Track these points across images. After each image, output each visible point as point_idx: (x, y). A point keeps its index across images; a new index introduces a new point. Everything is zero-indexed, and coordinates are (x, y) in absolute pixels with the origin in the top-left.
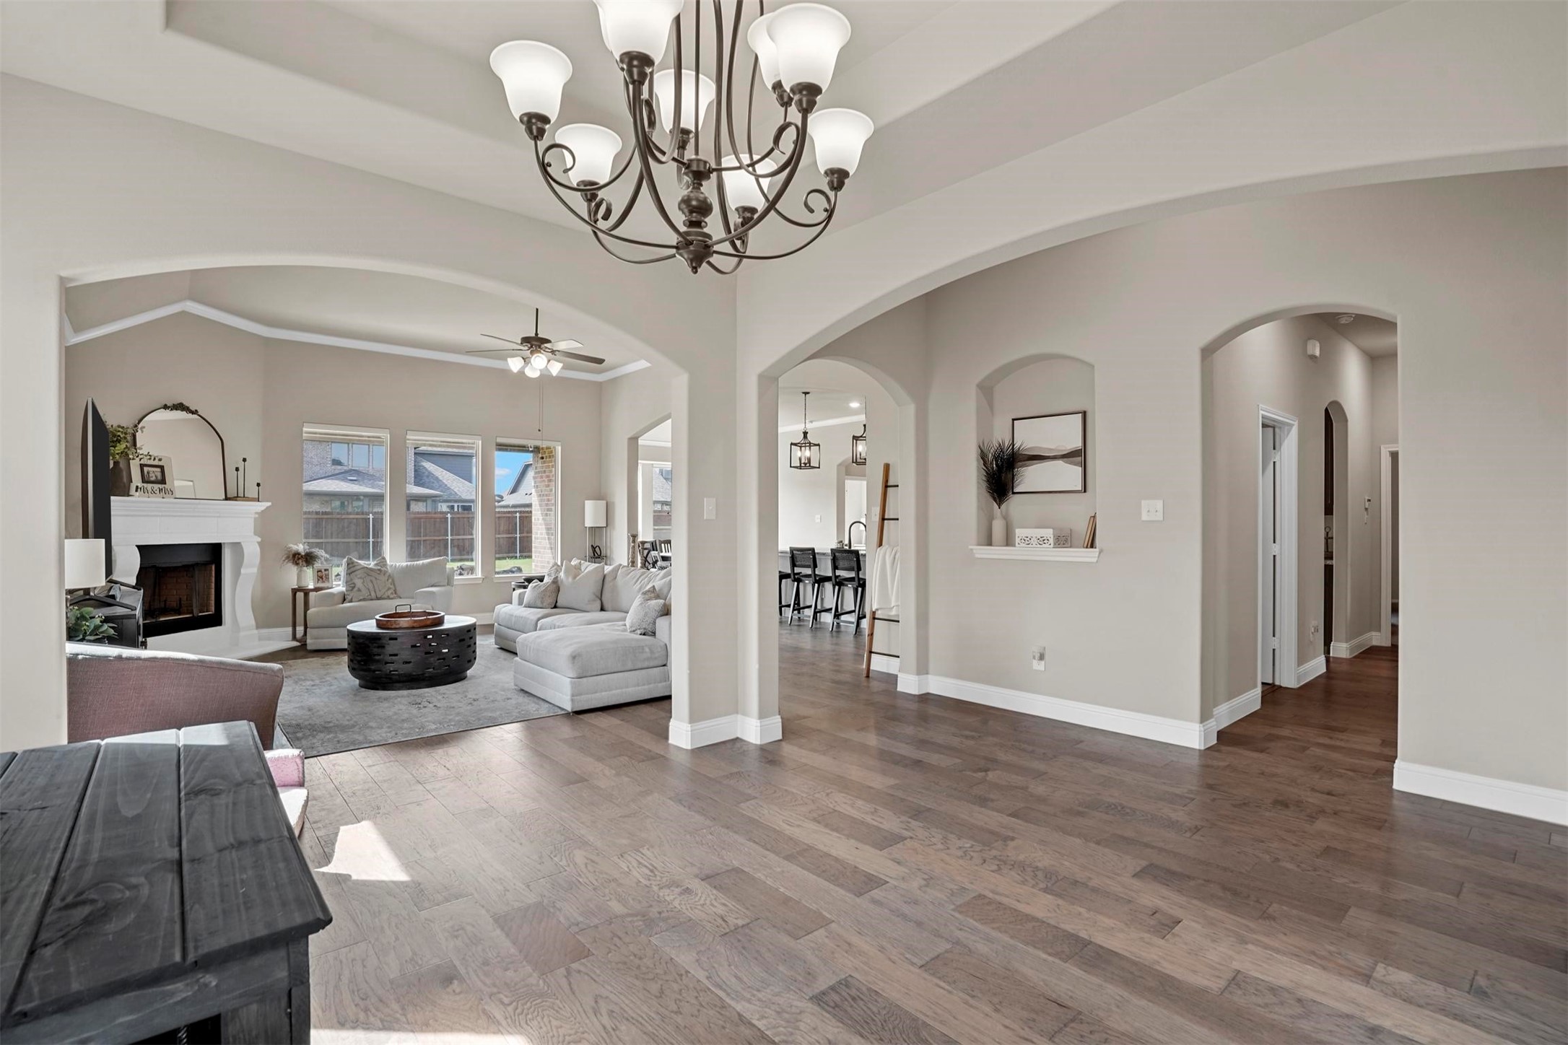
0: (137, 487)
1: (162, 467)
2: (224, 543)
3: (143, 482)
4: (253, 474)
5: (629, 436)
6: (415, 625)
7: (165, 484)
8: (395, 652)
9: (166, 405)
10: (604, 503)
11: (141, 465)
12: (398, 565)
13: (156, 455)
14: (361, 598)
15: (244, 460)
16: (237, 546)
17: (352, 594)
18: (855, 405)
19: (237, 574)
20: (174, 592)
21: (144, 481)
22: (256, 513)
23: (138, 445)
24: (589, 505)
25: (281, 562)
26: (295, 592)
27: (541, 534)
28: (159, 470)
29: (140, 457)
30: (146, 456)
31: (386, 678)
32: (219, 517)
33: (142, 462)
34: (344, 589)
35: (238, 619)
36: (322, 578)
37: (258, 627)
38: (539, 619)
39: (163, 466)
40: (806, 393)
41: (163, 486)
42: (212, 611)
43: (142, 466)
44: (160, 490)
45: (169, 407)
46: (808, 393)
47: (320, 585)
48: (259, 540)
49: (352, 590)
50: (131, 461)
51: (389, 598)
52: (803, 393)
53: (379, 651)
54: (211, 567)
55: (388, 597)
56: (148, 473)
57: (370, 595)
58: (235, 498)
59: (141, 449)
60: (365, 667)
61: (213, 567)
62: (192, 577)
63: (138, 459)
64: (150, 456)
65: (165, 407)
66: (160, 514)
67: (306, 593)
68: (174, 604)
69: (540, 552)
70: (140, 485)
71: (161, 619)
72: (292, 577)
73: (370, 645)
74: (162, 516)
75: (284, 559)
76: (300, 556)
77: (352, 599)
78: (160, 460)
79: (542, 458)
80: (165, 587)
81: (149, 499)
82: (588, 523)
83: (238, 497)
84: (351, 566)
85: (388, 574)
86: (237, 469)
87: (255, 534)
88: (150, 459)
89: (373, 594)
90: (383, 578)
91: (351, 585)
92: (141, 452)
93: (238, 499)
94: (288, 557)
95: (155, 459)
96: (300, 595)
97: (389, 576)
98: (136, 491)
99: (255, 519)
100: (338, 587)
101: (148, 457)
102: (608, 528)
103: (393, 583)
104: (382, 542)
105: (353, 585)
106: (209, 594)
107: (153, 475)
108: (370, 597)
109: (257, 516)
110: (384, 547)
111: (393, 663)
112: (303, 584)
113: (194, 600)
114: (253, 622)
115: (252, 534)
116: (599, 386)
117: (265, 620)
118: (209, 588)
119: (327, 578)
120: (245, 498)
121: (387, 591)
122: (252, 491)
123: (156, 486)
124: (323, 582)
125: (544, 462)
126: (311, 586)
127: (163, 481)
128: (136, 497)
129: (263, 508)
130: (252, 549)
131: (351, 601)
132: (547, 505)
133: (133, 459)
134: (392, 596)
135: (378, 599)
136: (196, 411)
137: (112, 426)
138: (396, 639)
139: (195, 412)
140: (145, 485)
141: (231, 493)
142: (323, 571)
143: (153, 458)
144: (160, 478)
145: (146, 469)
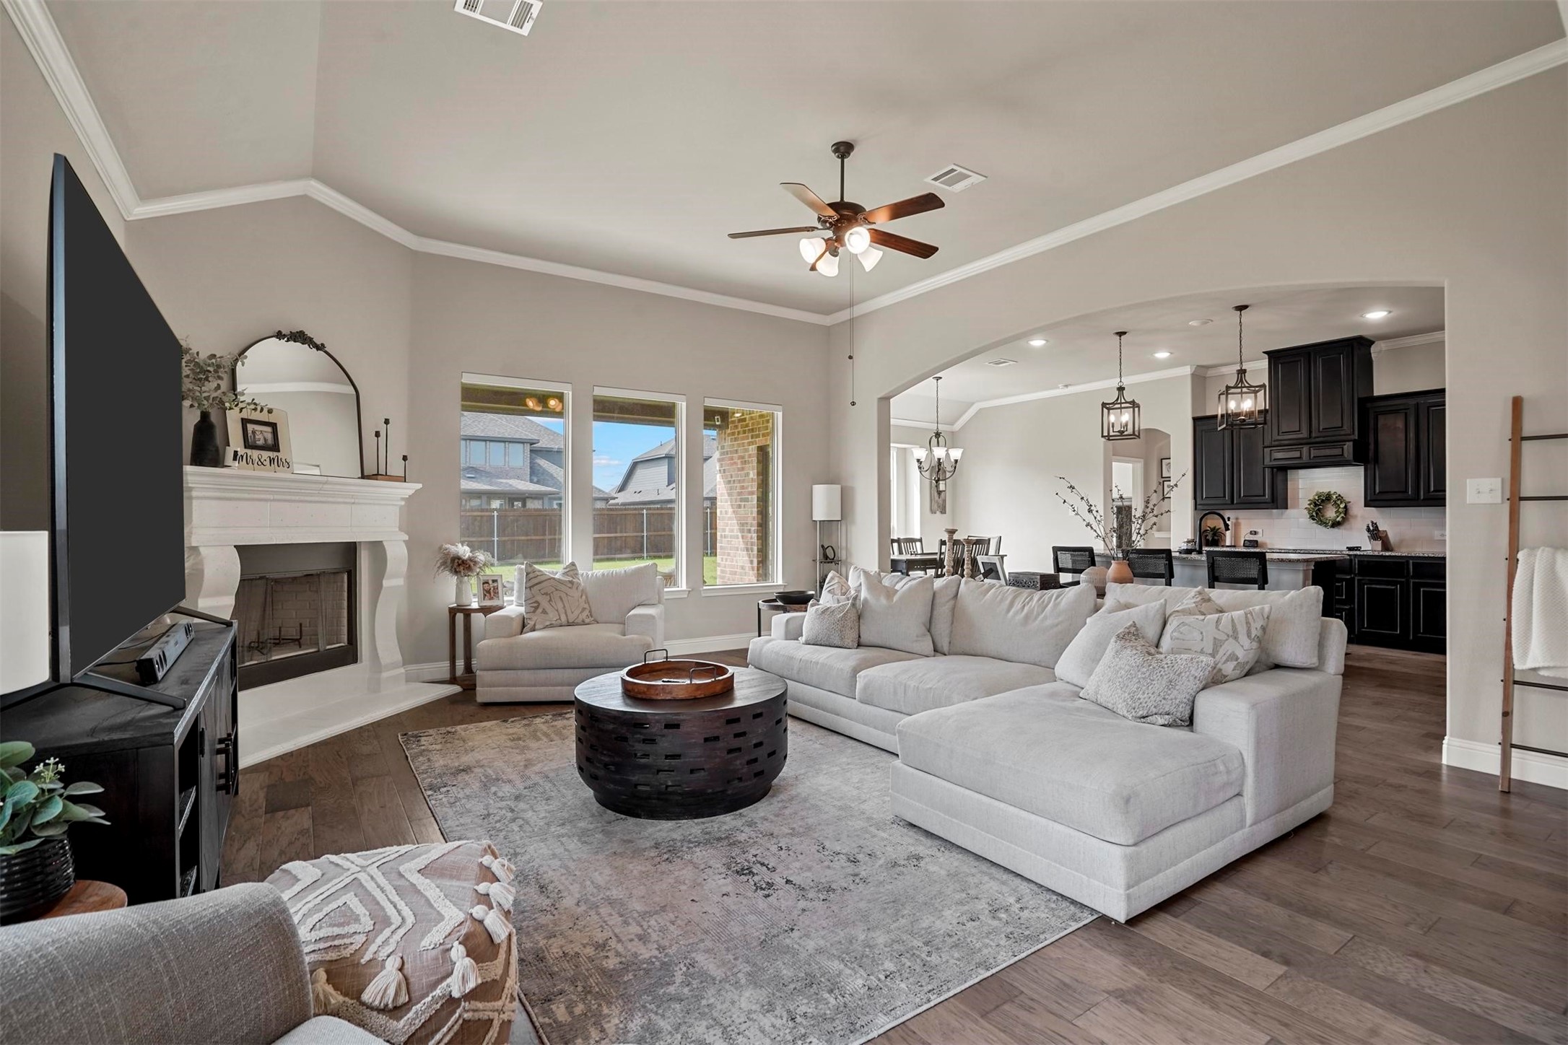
0: (236, 452)
1: (273, 426)
2: (360, 542)
3: (245, 447)
4: (398, 443)
5: (879, 396)
6: (699, 694)
7: (278, 451)
8: (677, 751)
9: (279, 333)
10: (838, 487)
11: (242, 419)
12: (590, 573)
13: (263, 404)
14: (548, 623)
15: (387, 422)
16: (377, 548)
17: (535, 618)
18: (1162, 355)
19: (377, 588)
20: (290, 614)
21: (248, 445)
22: (403, 499)
23: (239, 388)
24: (819, 491)
25: (436, 569)
26: (453, 612)
27: (732, 531)
28: (269, 429)
29: (241, 405)
30: (249, 404)
31: (658, 799)
32: (354, 503)
33: (245, 415)
34: (522, 609)
35: (379, 651)
36: (489, 592)
37: (405, 663)
38: (855, 671)
39: (276, 424)
40: (1121, 334)
41: (275, 454)
42: (344, 642)
43: (245, 422)
44: (271, 460)
45: (285, 336)
46: (1125, 333)
47: (488, 603)
48: (406, 537)
49: (534, 612)
50: (227, 411)
51: (584, 623)
52: (1117, 333)
53: (648, 748)
54: (343, 578)
55: (583, 621)
56: (254, 432)
57: (560, 619)
58: (375, 476)
59: (243, 394)
60: (618, 777)
61: (346, 577)
62: (317, 592)
63: (237, 409)
64: (255, 404)
65: (279, 335)
66: (271, 497)
67: (467, 613)
68: (293, 633)
69: (729, 554)
70: (241, 451)
71: (273, 658)
72: (447, 591)
73: (629, 736)
74: (274, 500)
75: (438, 565)
76: (460, 562)
77: (535, 625)
78: (270, 411)
79: (733, 434)
80: (280, 607)
81: (257, 473)
82: (819, 515)
83: (378, 474)
84: (531, 575)
85: (581, 588)
86: (377, 434)
87: (400, 529)
88: (255, 409)
89: (564, 619)
90: (576, 594)
91: (534, 606)
92: (242, 398)
93: (379, 477)
94: (444, 563)
95: (262, 410)
96: (460, 617)
97: (583, 590)
98: (235, 459)
99: (401, 507)
100: (513, 607)
101: (253, 407)
102: (843, 521)
103: (587, 601)
104: (560, 540)
105: (536, 605)
106: (339, 617)
107: (261, 436)
108: (559, 621)
109: (403, 503)
110: (563, 548)
111: (673, 771)
112: (464, 601)
113: (320, 629)
114: (398, 657)
115: (397, 529)
116: (828, 331)
117: (414, 652)
118: (341, 608)
119: (496, 593)
120: (388, 477)
121: (581, 612)
122: (396, 468)
123: (266, 455)
124: (491, 598)
125: (736, 439)
126: (475, 606)
127: (275, 447)
128: (234, 468)
129: (411, 492)
130: (397, 552)
131: (533, 630)
132: (740, 494)
133: (231, 409)
134: (587, 621)
135: (569, 624)
136: (322, 345)
137: (198, 353)
138: (677, 726)
139: (320, 347)
140: (249, 452)
141: (370, 469)
142: (490, 582)
143: (259, 408)
144: (270, 441)
145: (250, 427)
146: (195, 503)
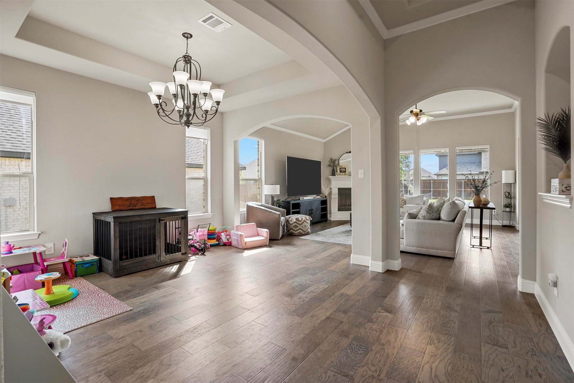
10: (513, 171)
21: (340, 172)
24: (504, 173)
33: (340, 167)
39: (345, 168)
43: (340, 168)
44: (344, 174)
50: (337, 167)
59: (340, 164)
65: (347, 153)
70: (339, 173)
74: (345, 180)
78: (345, 166)
81: (341, 177)
82: (504, 181)
95: (343, 166)
107: (343, 170)
116: (513, 113)
123: (343, 173)
128: (338, 176)
144: (345, 171)
145: (341, 169)
146: (332, 181)
